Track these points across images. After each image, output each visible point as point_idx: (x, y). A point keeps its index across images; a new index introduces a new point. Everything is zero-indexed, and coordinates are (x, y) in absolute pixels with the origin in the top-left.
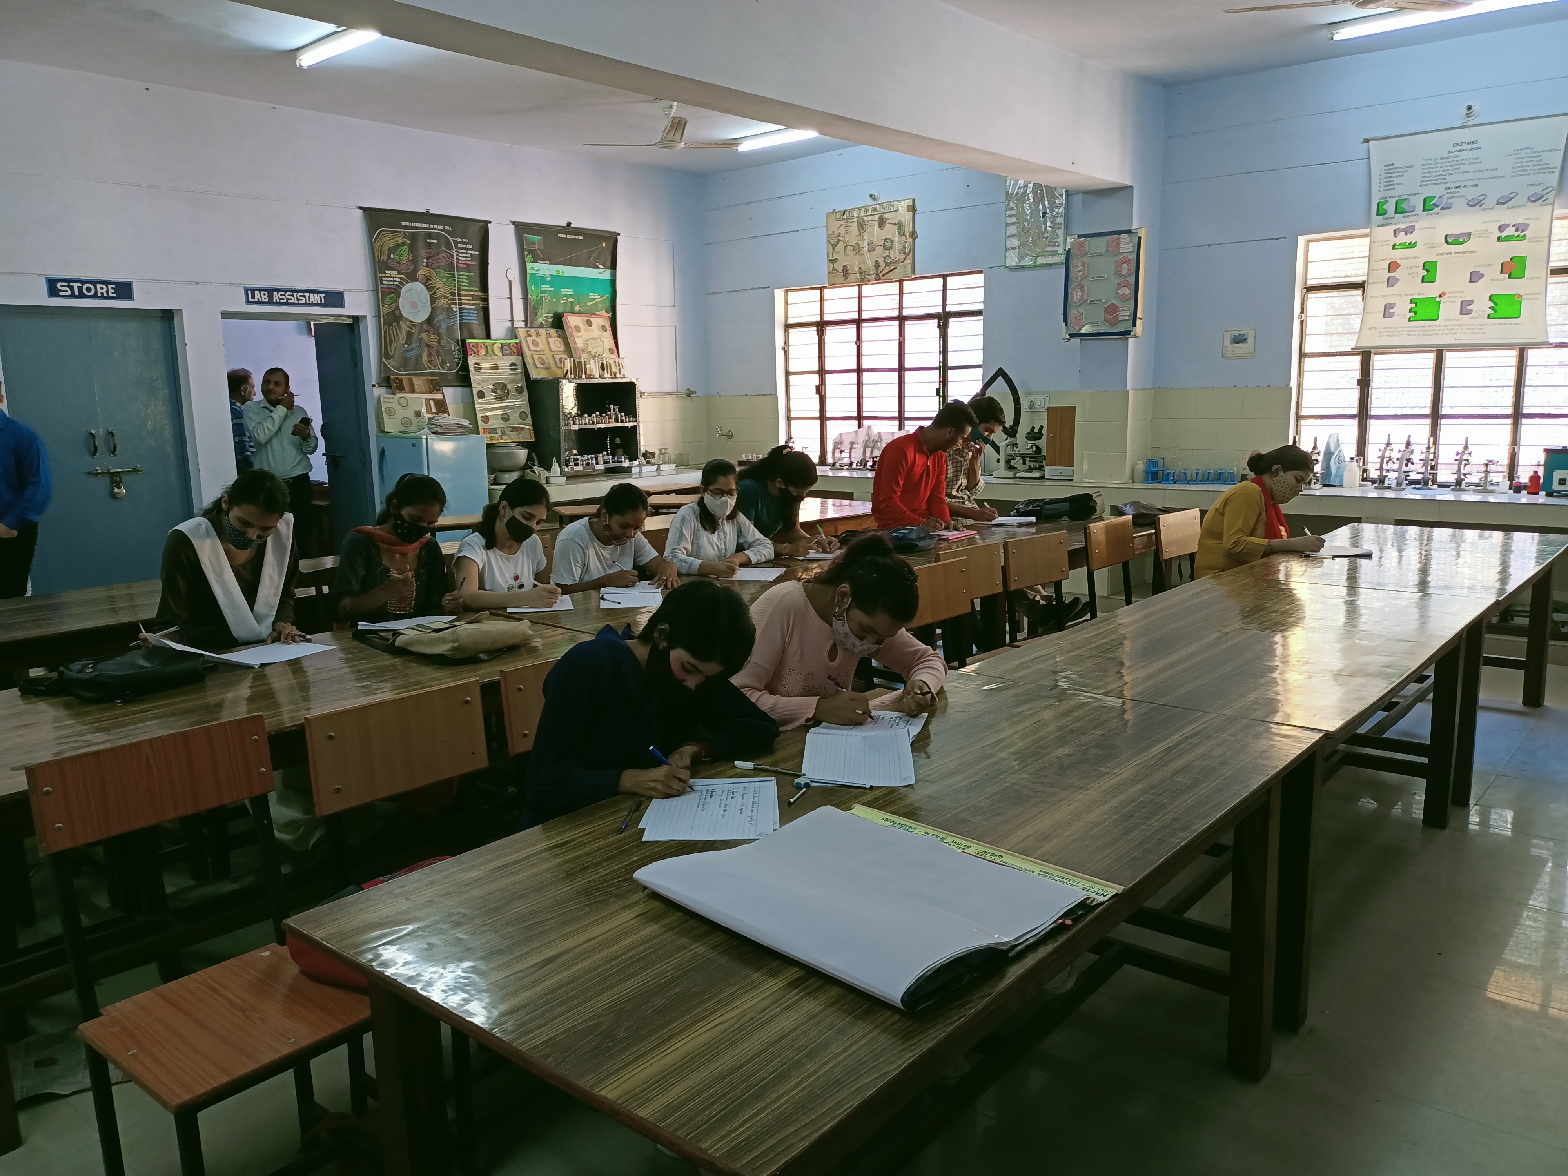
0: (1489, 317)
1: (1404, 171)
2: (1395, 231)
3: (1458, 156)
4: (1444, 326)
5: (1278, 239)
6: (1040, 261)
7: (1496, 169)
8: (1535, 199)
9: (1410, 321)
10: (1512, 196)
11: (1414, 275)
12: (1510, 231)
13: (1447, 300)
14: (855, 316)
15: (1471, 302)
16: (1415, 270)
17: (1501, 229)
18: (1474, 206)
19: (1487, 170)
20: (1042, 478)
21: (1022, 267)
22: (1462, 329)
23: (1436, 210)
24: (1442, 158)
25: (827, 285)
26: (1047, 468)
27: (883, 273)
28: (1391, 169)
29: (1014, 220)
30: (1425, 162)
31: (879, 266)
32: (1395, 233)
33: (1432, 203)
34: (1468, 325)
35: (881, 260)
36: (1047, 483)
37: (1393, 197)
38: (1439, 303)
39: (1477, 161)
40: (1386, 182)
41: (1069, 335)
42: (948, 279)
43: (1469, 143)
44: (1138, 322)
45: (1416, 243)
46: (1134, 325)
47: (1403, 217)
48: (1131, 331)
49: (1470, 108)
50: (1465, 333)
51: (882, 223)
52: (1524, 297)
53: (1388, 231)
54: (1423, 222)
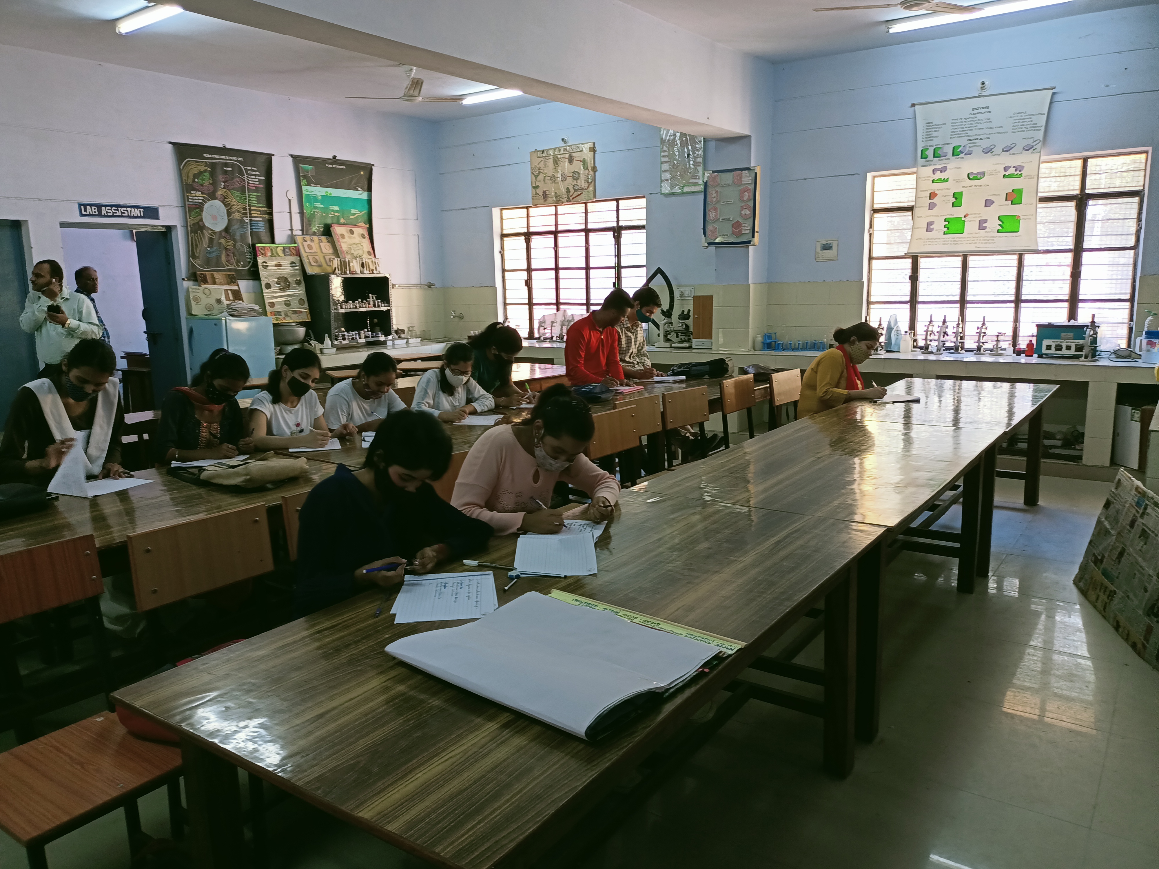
0: (998, 232)
1: (939, 128)
2: (933, 170)
3: (976, 117)
4: (968, 238)
5: (853, 175)
6: (686, 189)
7: (1002, 127)
8: (1028, 148)
9: (944, 234)
10: (1013, 146)
11: (947, 202)
12: (1011, 171)
13: (969, 219)
14: (553, 228)
15: (985, 221)
16: (947, 198)
17: (1006, 169)
18: (987, 153)
19: (996, 128)
20: (690, 347)
21: (673, 194)
22: (980, 240)
23: (962, 155)
24: (965, 119)
25: (532, 205)
26: (694, 341)
27: (573, 197)
28: (930, 126)
29: (667, 159)
30: (954, 121)
31: (570, 192)
32: (934, 171)
33: (959, 150)
34: (984, 237)
35: (571, 188)
36: (694, 351)
37: (932, 146)
38: (964, 221)
39: (989, 121)
40: (927, 135)
41: (708, 243)
42: (620, 202)
43: (983, 108)
44: (756, 234)
45: (948, 178)
46: (753, 237)
47: (939, 160)
48: (751, 241)
49: (983, 83)
50: (982, 243)
51: (571, 160)
52: (1021, 217)
53: (929, 170)
54: (952, 164)
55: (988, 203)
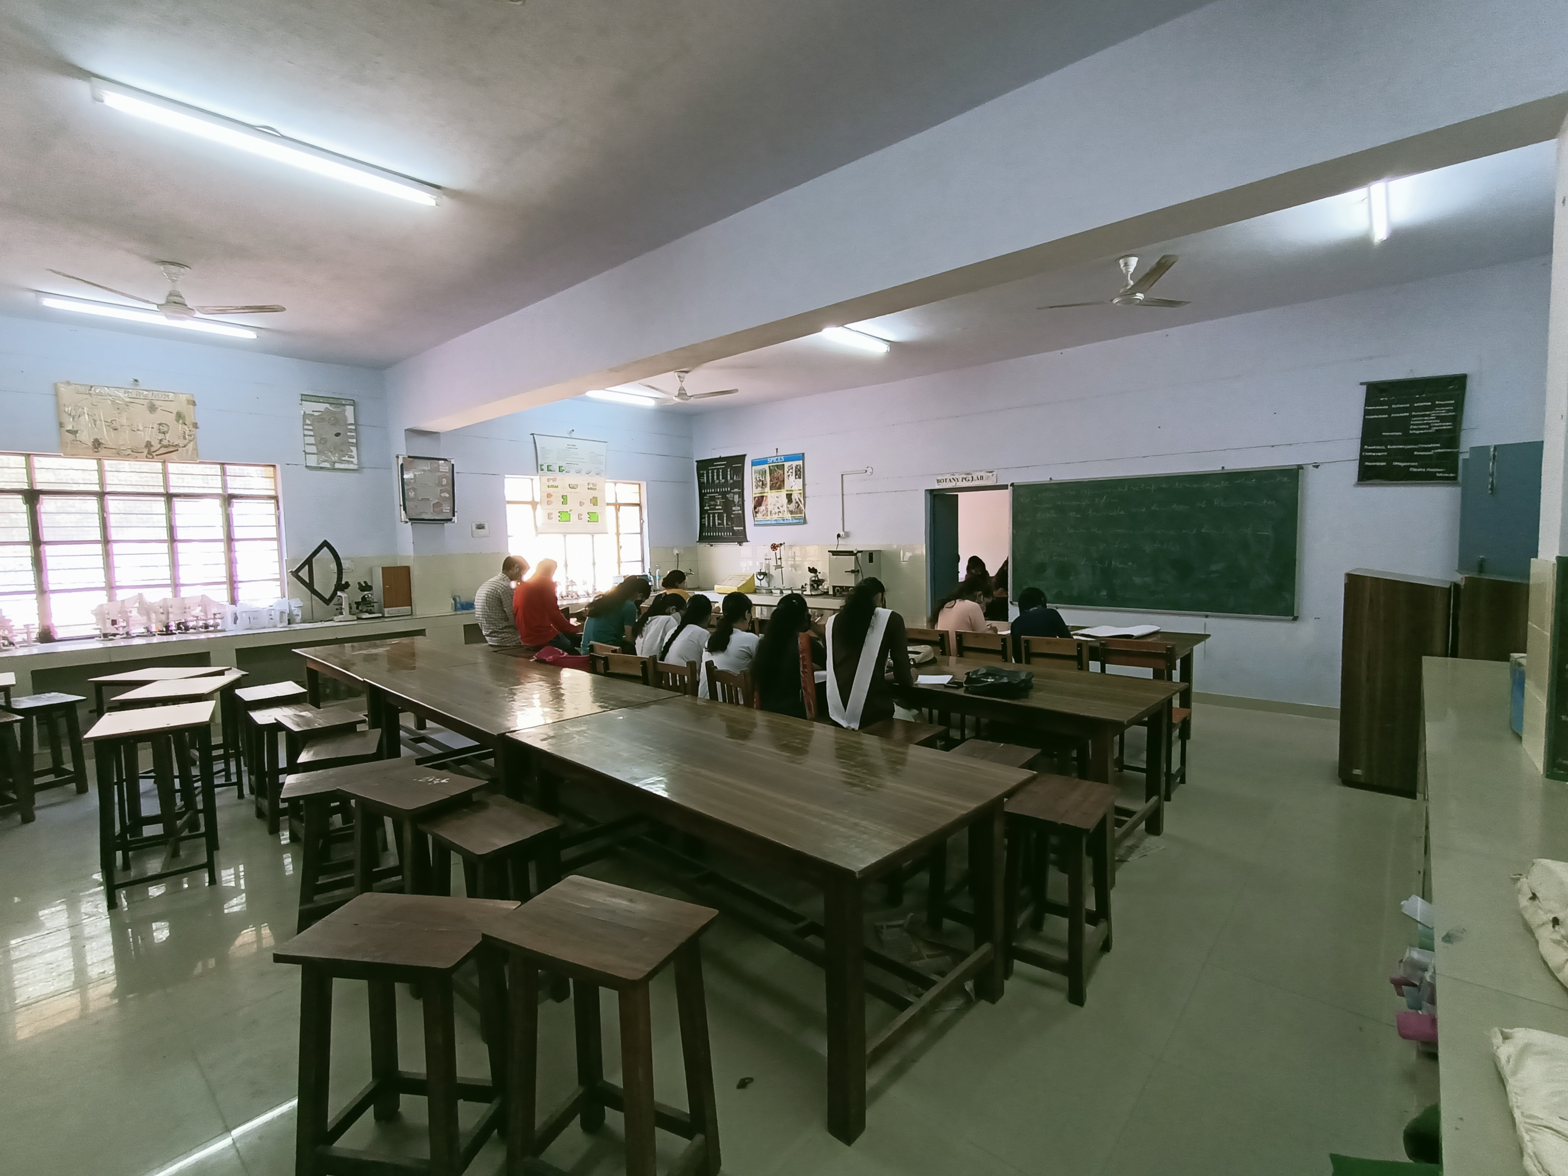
0: (588, 521)
1: (550, 452)
2: (548, 480)
3: (570, 450)
4: (573, 524)
5: (494, 475)
6: (337, 466)
7: (584, 459)
8: (598, 474)
10: (590, 471)
11: (559, 501)
12: (591, 486)
13: (573, 513)
15: (581, 514)
16: (559, 498)
17: (588, 484)
18: (578, 473)
19: (580, 459)
20: (383, 617)
21: (321, 468)
23: (564, 472)
24: (564, 450)
25: (62, 454)
26: (386, 610)
27: (157, 453)
28: (545, 450)
29: (311, 433)
30: (556, 450)
31: (152, 447)
33: (562, 469)
34: (582, 524)
35: (153, 441)
36: (388, 620)
37: (547, 463)
38: (569, 514)
39: (576, 454)
40: (542, 455)
41: (409, 519)
42: (228, 467)
43: (573, 445)
44: (456, 514)
45: (557, 486)
46: (454, 516)
47: (551, 473)
48: (452, 519)
49: (573, 430)
50: (581, 528)
51: (152, 408)
52: (598, 514)
53: (545, 479)
54: (559, 476)
55: (581, 504)
